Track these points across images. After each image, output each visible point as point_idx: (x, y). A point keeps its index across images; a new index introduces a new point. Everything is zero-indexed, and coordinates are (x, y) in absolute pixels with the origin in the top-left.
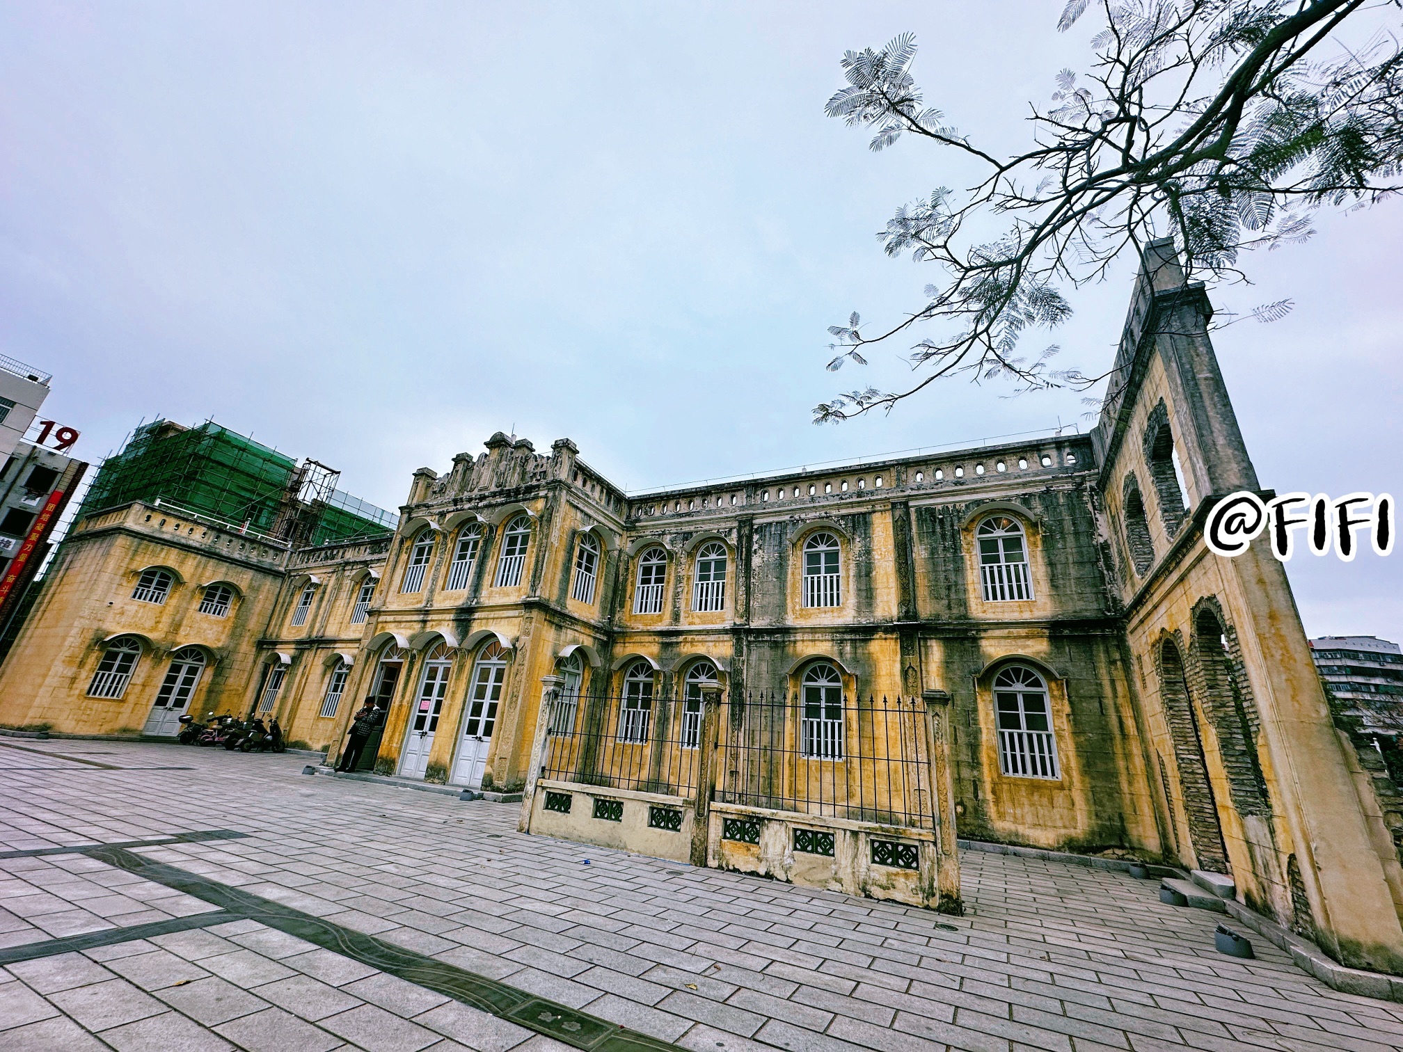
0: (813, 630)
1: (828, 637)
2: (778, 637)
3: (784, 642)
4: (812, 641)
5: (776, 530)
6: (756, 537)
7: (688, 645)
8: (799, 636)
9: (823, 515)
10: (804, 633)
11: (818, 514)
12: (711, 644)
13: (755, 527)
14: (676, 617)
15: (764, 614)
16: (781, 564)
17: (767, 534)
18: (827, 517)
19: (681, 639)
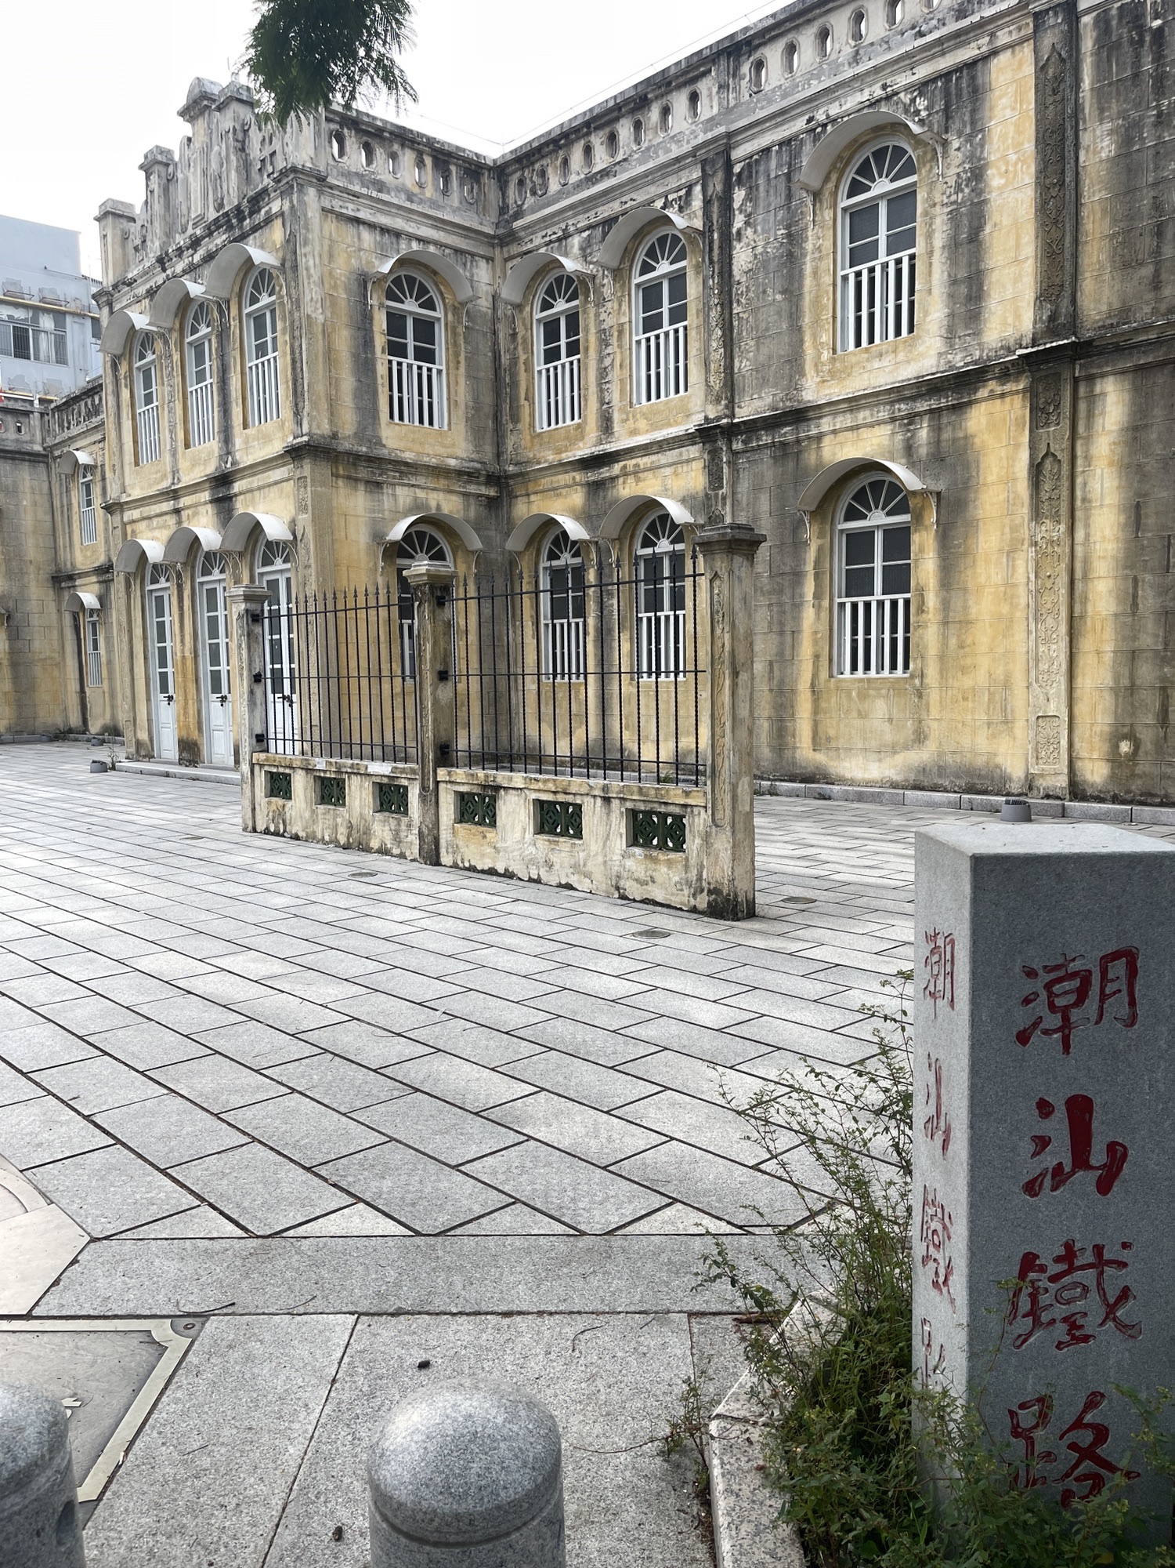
0: (853, 403)
1: (884, 413)
2: (787, 433)
3: (798, 441)
4: (852, 429)
5: (779, 166)
6: (739, 195)
7: (631, 480)
8: (826, 425)
9: (879, 92)
10: (835, 414)
11: (865, 96)
12: (668, 471)
13: (737, 169)
14: (606, 425)
15: (763, 383)
16: (790, 254)
17: (761, 181)
18: (888, 98)
19: (617, 468)
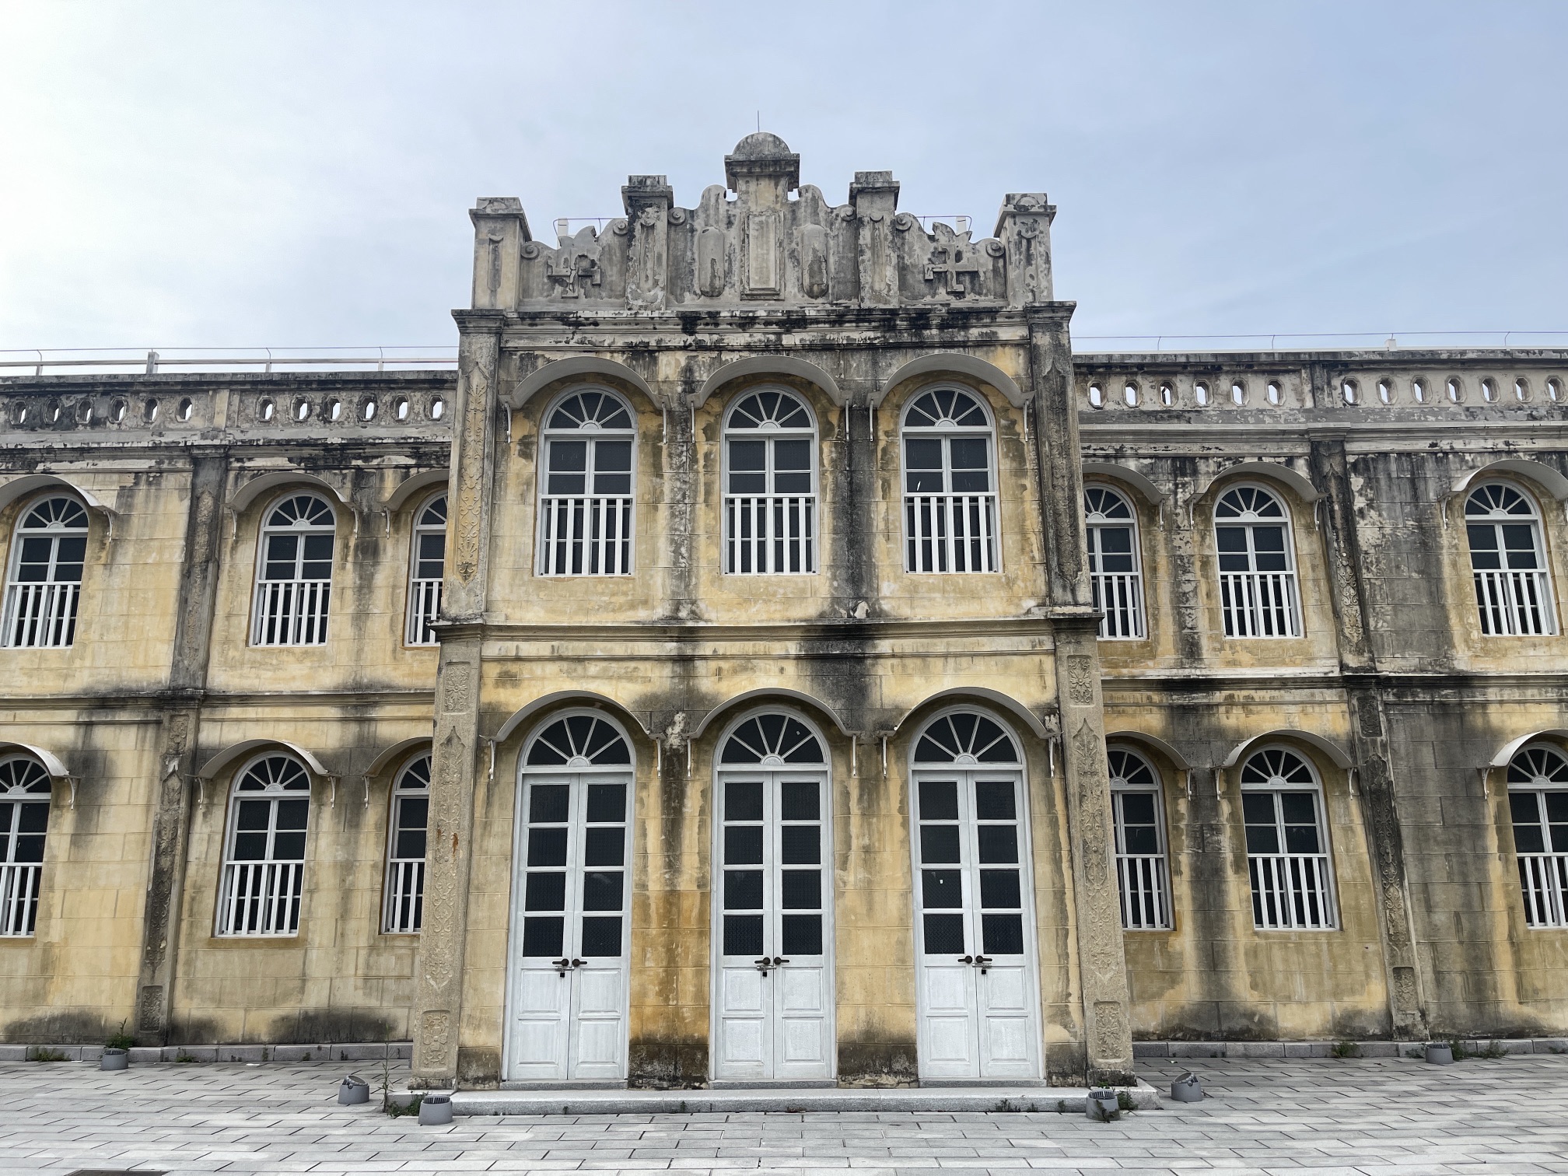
0: (1522, 681)
1: (1552, 694)
2: (1448, 695)
3: (1460, 704)
4: (1519, 702)
5: (1400, 469)
6: (1357, 482)
7: (1237, 711)
8: (1492, 694)
9: (1501, 446)
10: (1502, 687)
11: (1489, 444)
12: (1292, 709)
13: (1351, 459)
14: (1191, 649)
15: (1405, 646)
16: (1424, 544)
17: (1382, 476)
18: (1509, 453)
19: (1219, 696)
